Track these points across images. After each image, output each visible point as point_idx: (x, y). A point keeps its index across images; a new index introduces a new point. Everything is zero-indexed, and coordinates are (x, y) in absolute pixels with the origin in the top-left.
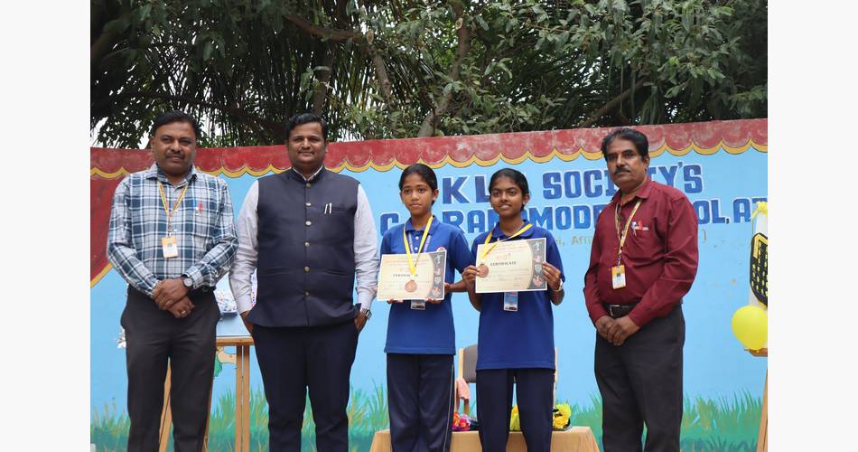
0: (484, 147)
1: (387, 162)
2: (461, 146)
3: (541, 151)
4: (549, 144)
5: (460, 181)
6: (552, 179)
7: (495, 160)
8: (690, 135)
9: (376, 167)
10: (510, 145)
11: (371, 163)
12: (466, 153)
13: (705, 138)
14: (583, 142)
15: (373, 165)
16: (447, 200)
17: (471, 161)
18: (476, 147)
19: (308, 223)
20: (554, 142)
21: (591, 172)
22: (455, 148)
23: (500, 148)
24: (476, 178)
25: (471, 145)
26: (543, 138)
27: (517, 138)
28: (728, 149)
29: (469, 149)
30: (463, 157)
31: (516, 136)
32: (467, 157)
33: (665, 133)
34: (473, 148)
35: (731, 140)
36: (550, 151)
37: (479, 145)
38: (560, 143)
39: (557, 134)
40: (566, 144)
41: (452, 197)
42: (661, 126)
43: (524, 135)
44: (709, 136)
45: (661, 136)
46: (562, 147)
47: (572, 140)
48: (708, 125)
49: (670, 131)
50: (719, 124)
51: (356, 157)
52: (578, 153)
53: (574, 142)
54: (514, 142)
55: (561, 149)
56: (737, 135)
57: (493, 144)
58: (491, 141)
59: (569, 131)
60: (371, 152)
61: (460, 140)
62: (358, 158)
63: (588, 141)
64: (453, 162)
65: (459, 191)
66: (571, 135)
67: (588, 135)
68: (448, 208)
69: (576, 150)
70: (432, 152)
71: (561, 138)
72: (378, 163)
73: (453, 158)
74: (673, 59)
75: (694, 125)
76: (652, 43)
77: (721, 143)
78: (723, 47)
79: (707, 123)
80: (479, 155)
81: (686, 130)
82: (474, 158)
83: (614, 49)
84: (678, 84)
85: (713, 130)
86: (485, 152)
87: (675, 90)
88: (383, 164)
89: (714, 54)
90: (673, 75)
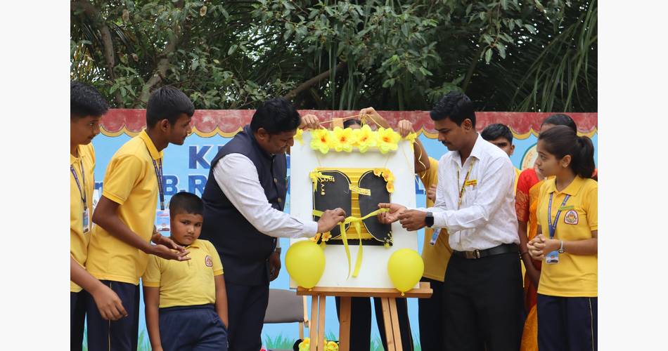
0: (226, 121)
2: (206, 119)
5: (205, 149)
9: (130, 133)
11: (124, 129)
12: (209, 124)
15: (126, 131)
16: (193, 165)
17: (214, 133)
18: (219, 120)
22: (201, 120)
23: (241, 122)
25: (215, 118)
28: (427, 134)
29: (213, 122)
30: (208, 129)
32: (211, 128)
34: (217, 121)
37: (222, 119)
41: (198, 163)
48: (413, 114)
50: (421, 114)
57: (234, 118)
58: (233, 116)
60: (125, 119)
61: (206, 114)
62: (112, 124)
64: (198, 133)
65: (204, 158)
68: (193, 173)
72: (131, 130)
73: (200, 129)
74: (395, 57)
75: (401, 113)
76: (374, 42)
77: (422, 129)
78: (425, 50)
79: (412, 112)
80: (221, 127)
81: (395, 117)
82: (217, 130)
83: (342, 45)
84: (394, 76)
85: (416, 118)
86: (227, 125)
87: (392, 82)
88: (135, 131)
89: (425, 56)
90: (394, 70)
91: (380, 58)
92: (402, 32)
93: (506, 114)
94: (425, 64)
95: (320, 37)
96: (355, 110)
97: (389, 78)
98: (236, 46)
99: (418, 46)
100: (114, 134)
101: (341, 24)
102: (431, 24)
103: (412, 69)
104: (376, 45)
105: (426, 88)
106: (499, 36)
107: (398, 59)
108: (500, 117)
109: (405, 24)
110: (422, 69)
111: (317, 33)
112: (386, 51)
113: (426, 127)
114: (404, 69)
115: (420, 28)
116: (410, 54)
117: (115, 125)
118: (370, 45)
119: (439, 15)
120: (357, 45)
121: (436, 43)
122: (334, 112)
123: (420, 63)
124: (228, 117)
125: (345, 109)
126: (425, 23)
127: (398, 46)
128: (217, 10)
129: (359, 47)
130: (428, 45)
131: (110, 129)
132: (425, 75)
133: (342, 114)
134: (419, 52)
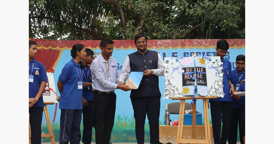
0: (166, 43)
2: (158, 43)
3: (183, 45)
4: (185, 43)
6: (186, 54)
7: (169, 48)
9: (132, 48)
10: (174, 43)
11: (130, 47)
12: (160, 45)
14: (196, 43)
17: (161, 48)
18: (163, 43)
19: (145, 67)
20: (187, 43)
21: (198, 52)
22: (157, 43)
23: (171, 44)
24: (163, 53)
26: (184, 42)
27: (176, 41)
28: (237, 47)
29: (161, 44)
30: (159, 46)
31: (175, 40)
34: (162, 44)
35: (238, 45)
36: (186, 45)
37: (164, 43)
38: (189, 43)
39: (188, 40)
40: (191, 44)
43: (178, 40)
46: (190, 44)
47: (192, 42)
50: (235, 40)
51: (125, 45)
52: (194, 46)
53: (193, 43)
54: (175, 42)
55: (189, 45)
56: (240, 43)
57: (168, 43)
58: (168, 42)
59: (191, 40)
60: (130, 43)
61: (158, 41)
64: (156, 48)
66: (192, 41)
67: (197, 41)
69: (193, 46)
70: (150, 44)
71: (189, 41)
73: (156, 46)
74: (225, 21)
76: (218, 15)
78: (236, 17)
79: (232, 39)
80: (164, 46)
82: (163, 47)
83: (206, 16)
84: (225, 27)
86: (166, 45)
87: (224, 29)
89: (236, 20)
90: (225, 25)
91: (220, 20)
92: (228, 12)
94: (236, 23)
95: (198, 13)
96: (211, 39)
97: (223, 28)
98: (169, 17)
99: (234, 16)
100: (127, 49)
101: (206, 9)
102: (238, 8)
103: (231, 25)
104: (218, 16)
105: (237, 30)
109: (229, 9)
110: (235, 25)
111: (197, 13)
112: (222, 18)
114: (228, 24)
115: (234, 9)
116: (230, 19)
117: (127, 45)
118: (216, 15)
119: (241, 4)
121: (240, 14)
122: (204, 40)
123: (234, 22)
124: (166, 42)
125: (208, 38)
126: (236, 8)
127: (226, 16)
128: (162, 4)
129: (212, 17)
130: (237, 15)
131: (125, 47)
132: (236, 27)
133: (206, 40)
134: (234, 18)
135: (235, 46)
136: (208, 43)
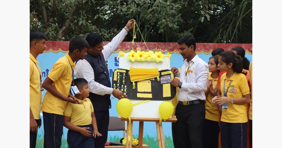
1: (57, 50)
8: (165, 47)
9: (53, 51)
13: (170, 48)
14: (129, 47)
15: (52, 50)
19: (105, 72)
33: (157, 46)
40: (123, 47)
42: (156, 43)
44: (172, 47)
45: (156, 46)
46: (122, 48)
47: (125, 45)
48: (171, 44)
49: (159, 45)
50: (175, 44)
60: (51, 45)
63: (131, 46)
66: (125, 44)
69: (126, 49)
72: (54, 50)
74: (164, 20)
75: (166, 43)
76: (155, 14)
77: (175, 50)
78: (177, 17)
79: (171, 43)
81: (164, 45)
83: (142, 15)
84: (163, 28)
85: (173, 45)
87: (162, 30)
88: (56, 50)
89: (176, 20)
90: (163, 25)
91: (158, 20)
92: (167, 10)
93: (210, 44)
94: (176, 24)
95: (133, 11)
96: (147, 42)
97: (162, 29)
98: (98, 15)
99: (173, 16)
101: (141, 6)
102: (179, 6)
103: (171, 25)
104: (156, 15)
105: (177, 33)
106: (207, 11)
107: (165, 21)
108: (208, 45)
109: (168, 7)
110: (175, 26)
111: (131, 10)
112: (160, 17)
113: (177, 49)
114: (167, 25)
115: (174, 8)
116: (170, 19)
118: (153, 15)
119: (182, 2)
120: (148, 15)
121: (181, 14)
122: (139, 43)
123: (174, 23)
125: (143, 41)
126: (176, 6)
127: (165, 15)
129: (149, 16)
130: (178, 14)
132: (176, 28)
133: (142, 43)
134: (174, 18)
135: (174, 51)
136: (144, 47)
